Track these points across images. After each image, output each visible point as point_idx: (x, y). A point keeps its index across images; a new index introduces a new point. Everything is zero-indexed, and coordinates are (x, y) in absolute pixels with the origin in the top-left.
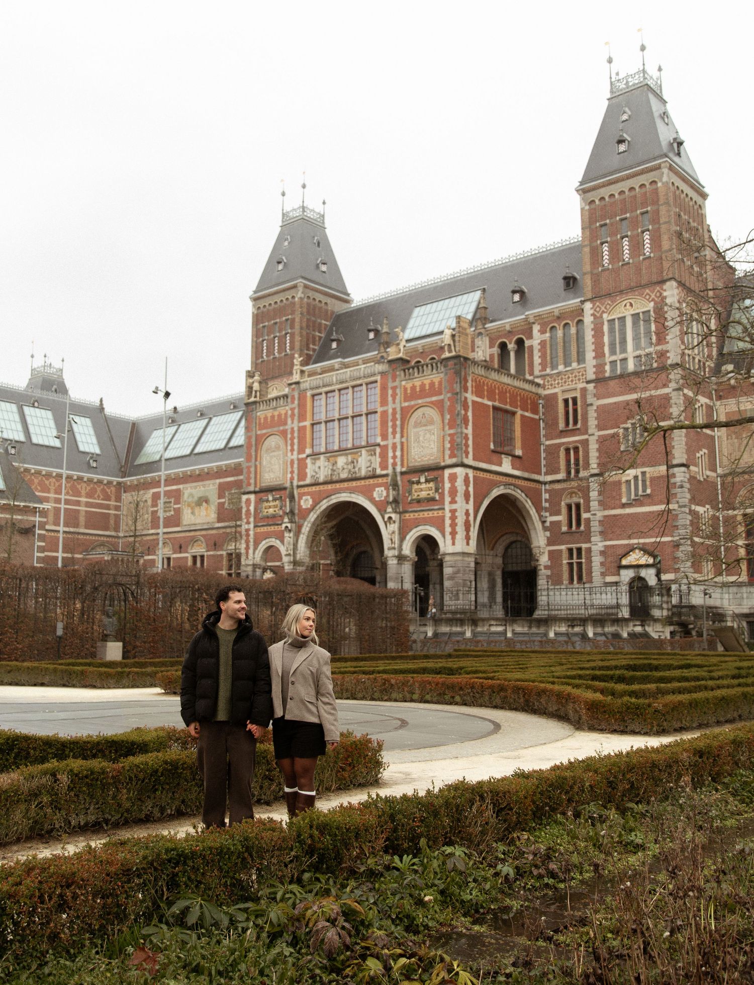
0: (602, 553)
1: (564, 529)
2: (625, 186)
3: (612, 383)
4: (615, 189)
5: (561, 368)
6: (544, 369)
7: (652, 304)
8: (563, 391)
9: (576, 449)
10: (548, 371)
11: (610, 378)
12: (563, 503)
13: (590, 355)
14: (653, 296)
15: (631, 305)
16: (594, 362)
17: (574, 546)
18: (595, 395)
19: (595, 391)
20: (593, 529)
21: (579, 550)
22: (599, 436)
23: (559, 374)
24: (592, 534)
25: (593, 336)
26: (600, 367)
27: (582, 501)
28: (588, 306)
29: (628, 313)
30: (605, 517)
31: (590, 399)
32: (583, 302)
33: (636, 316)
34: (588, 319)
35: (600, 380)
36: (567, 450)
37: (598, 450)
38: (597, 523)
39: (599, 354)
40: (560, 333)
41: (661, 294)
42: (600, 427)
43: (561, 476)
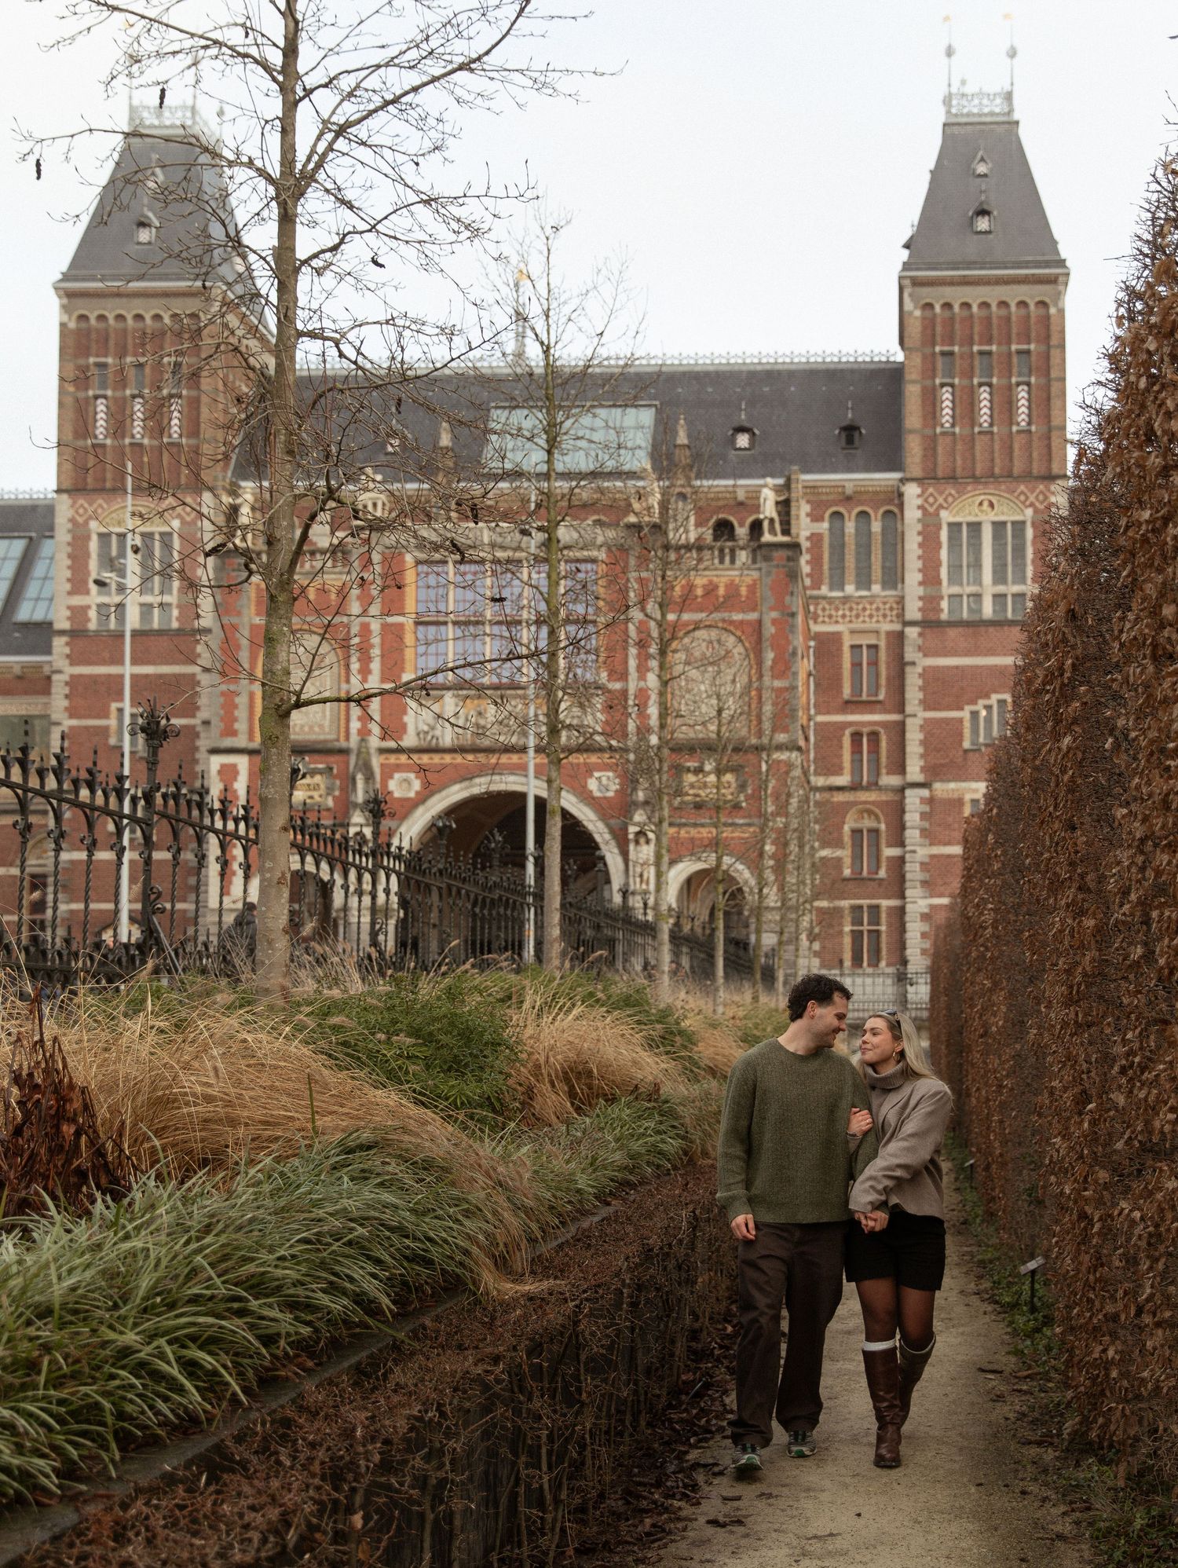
0: (925, 917)
1: (847, 872)
2: (993, 294)
3: (952, 633)
4: (975, 296)
5: (850, 589)
6: (817, 585)
7: (1029, 512)
8: (852, 632)
9: (874, 736)
10: (824, 590)
11: (950, 624)
12: (847, 828)
13: (913, 576)
14: (1032, 498)
15: (992, 505)
16: (921, 591)
17: (865, 902)
18: (920, 648)
19: (920, 641)
20: (908, 876)
21: (875, 910)
22: (925, 720)
23: (846, 599)
24: (908, 884)
25: (920, 545)
26: (931, 602)
27: (883, 827)
28: (912, 491)
29: (987, 518)
30: (932, 857)
31: (910, 654)
32: (902, 481)
33: (999, 527)
34: (912, 514)
35: (930, 624)
36: (857, 737)
37: (924, 743)
38: (917, 867)
39: (930, 578)
40: (850, 527)
41: (1046, 498)
42: (927, 705)
43: (843, 780)
